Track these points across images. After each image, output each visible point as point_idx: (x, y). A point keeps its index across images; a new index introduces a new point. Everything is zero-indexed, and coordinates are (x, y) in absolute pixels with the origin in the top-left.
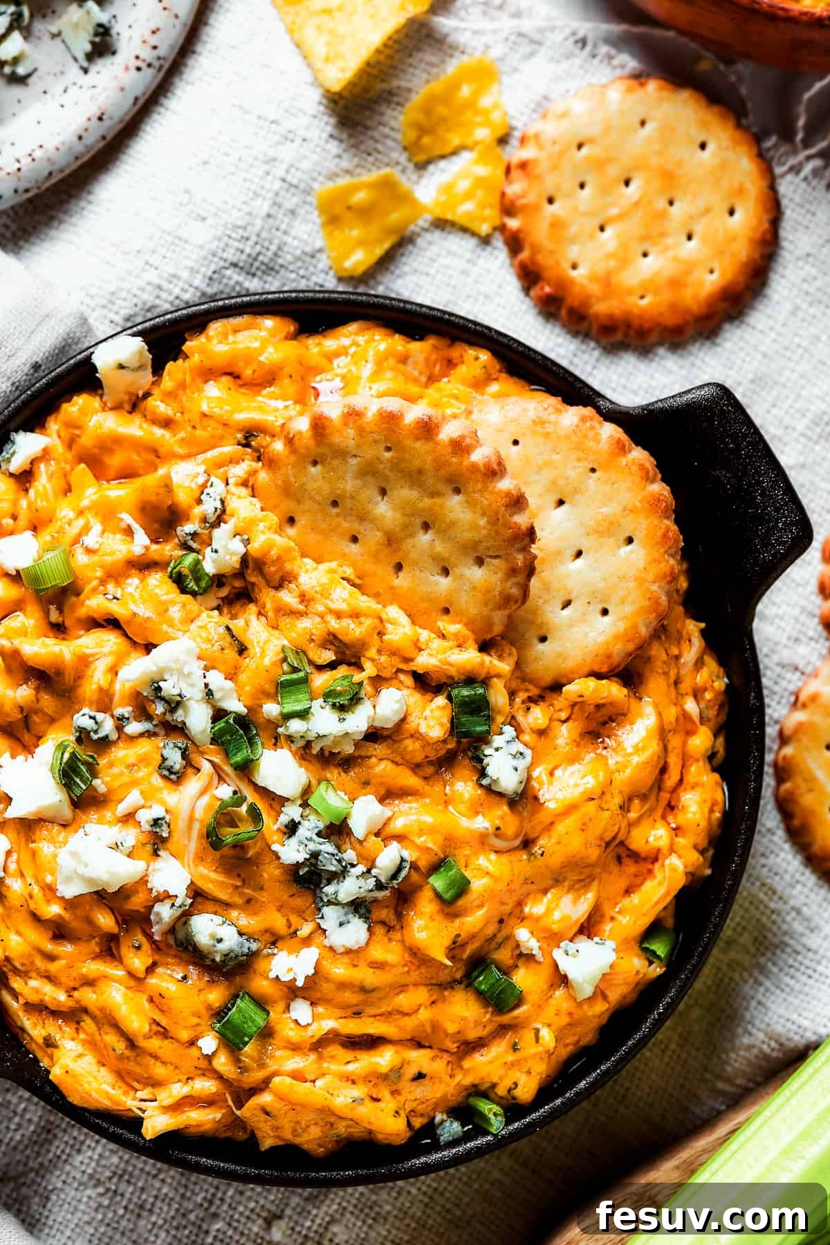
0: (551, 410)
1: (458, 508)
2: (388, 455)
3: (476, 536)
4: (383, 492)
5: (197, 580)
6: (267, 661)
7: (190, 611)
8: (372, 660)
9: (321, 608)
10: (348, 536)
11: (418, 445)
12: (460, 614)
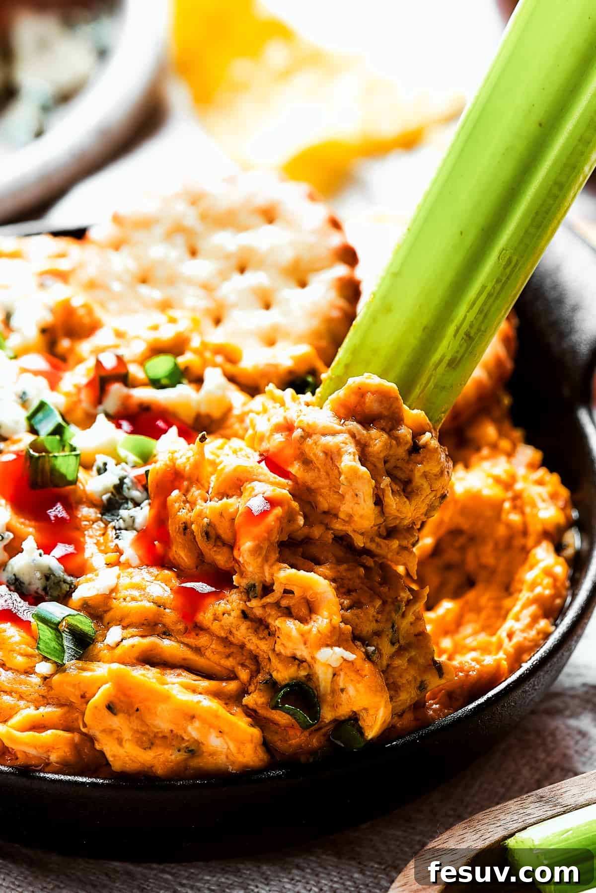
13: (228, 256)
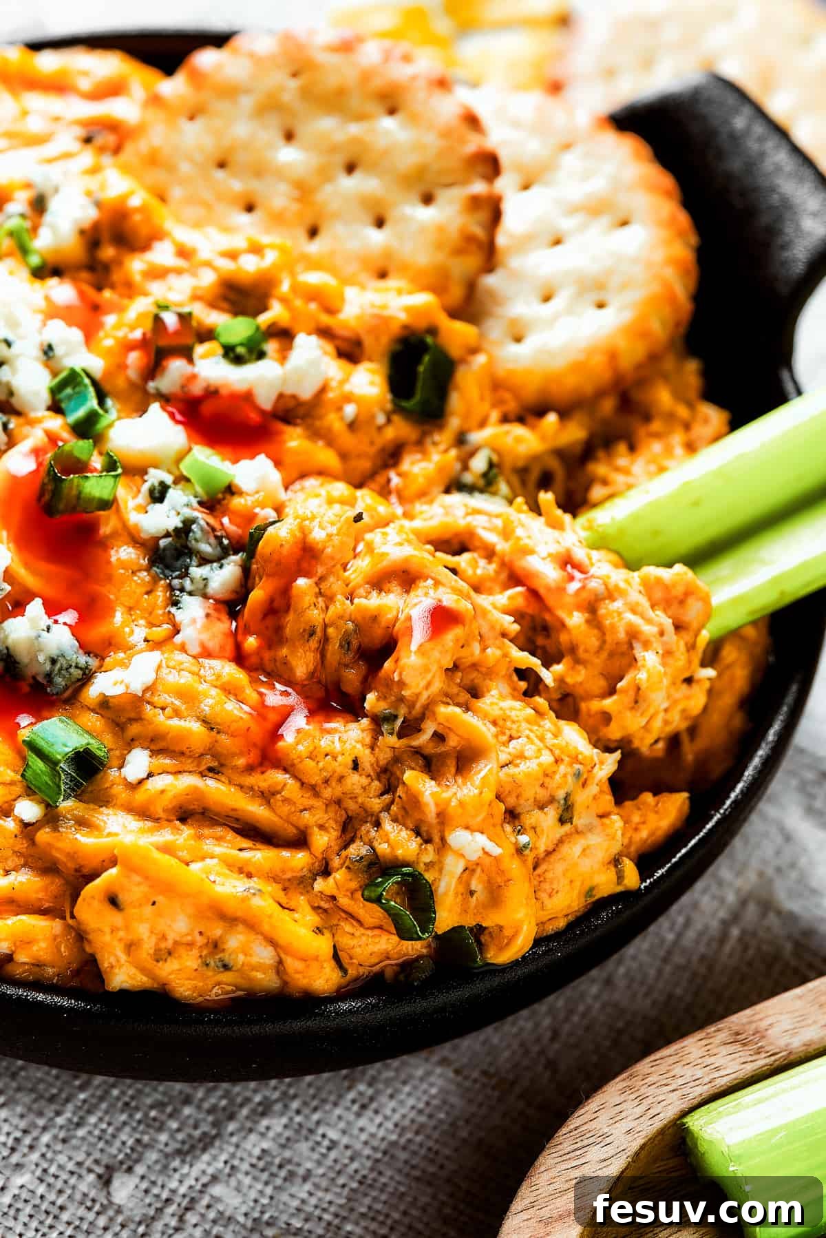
2: (295, 83)
4: (289, 136)
8: (284, 300)
10: (242, 203)
13: (333, 149)
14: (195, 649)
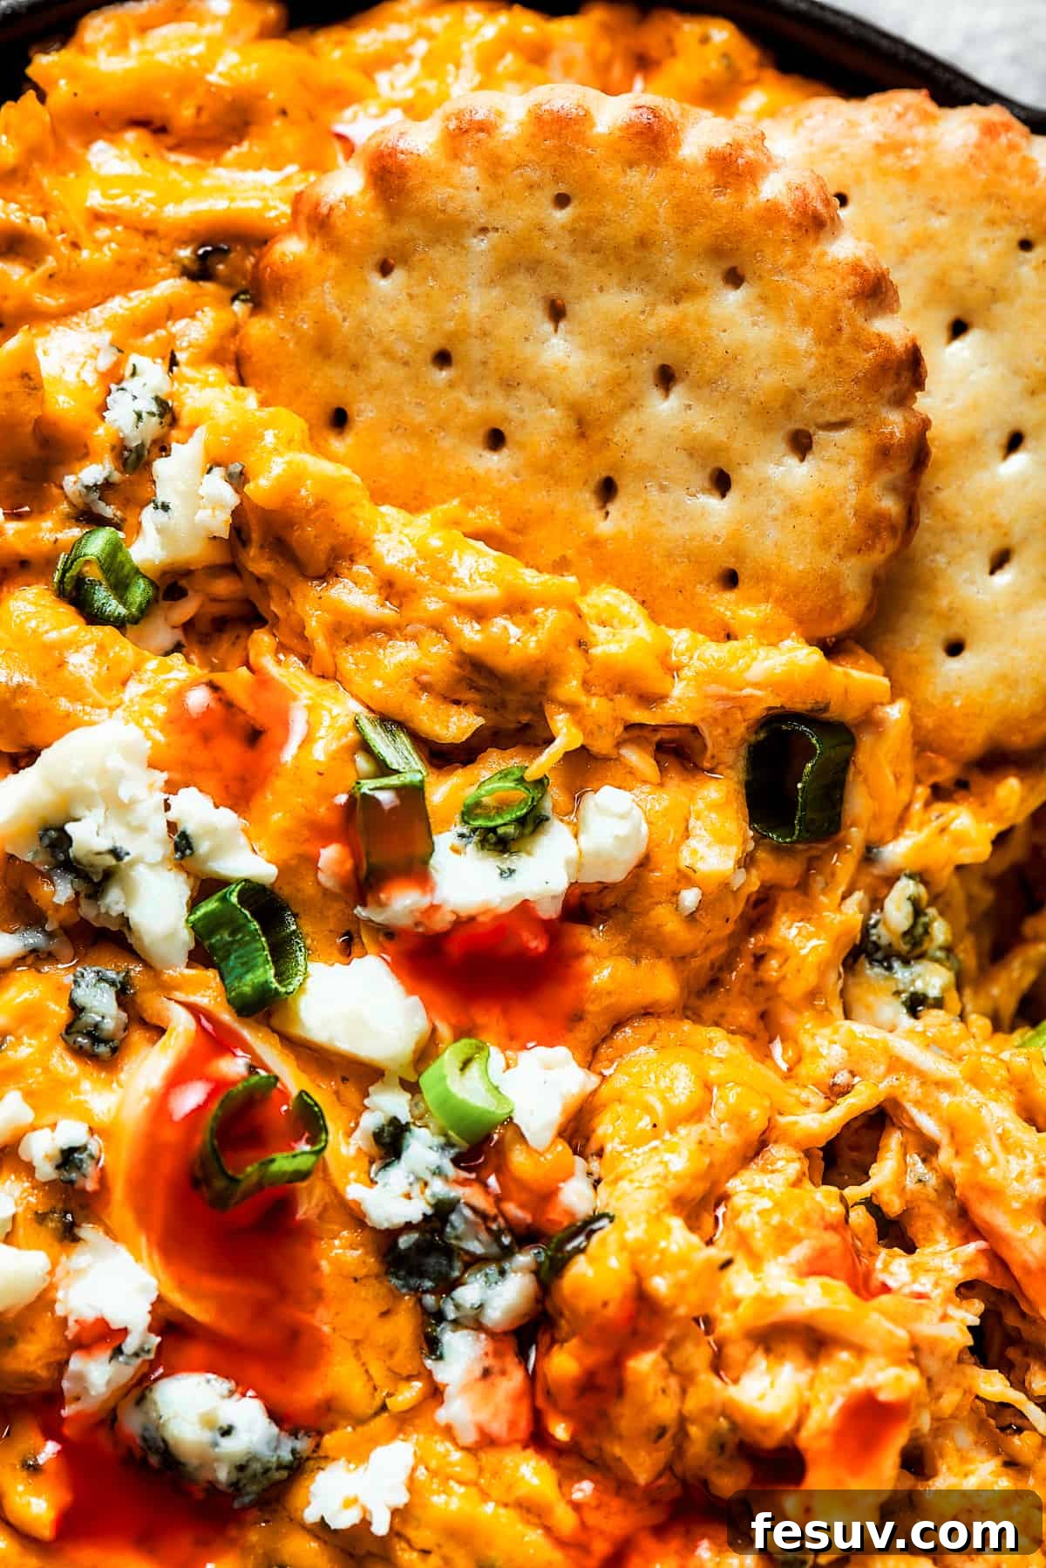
0: (911, 116)
1: (744, 319)
2: (562, 216)
3: (793, 377)
4: (557, 313)
5: (120, 587)
6: (319, 752)
7: (119, 662)
8: (572, 708)
9: (432, 605)
10: (482, 432)
11: (634, 177)
12: (765, 577)
14: (469, 1437)
